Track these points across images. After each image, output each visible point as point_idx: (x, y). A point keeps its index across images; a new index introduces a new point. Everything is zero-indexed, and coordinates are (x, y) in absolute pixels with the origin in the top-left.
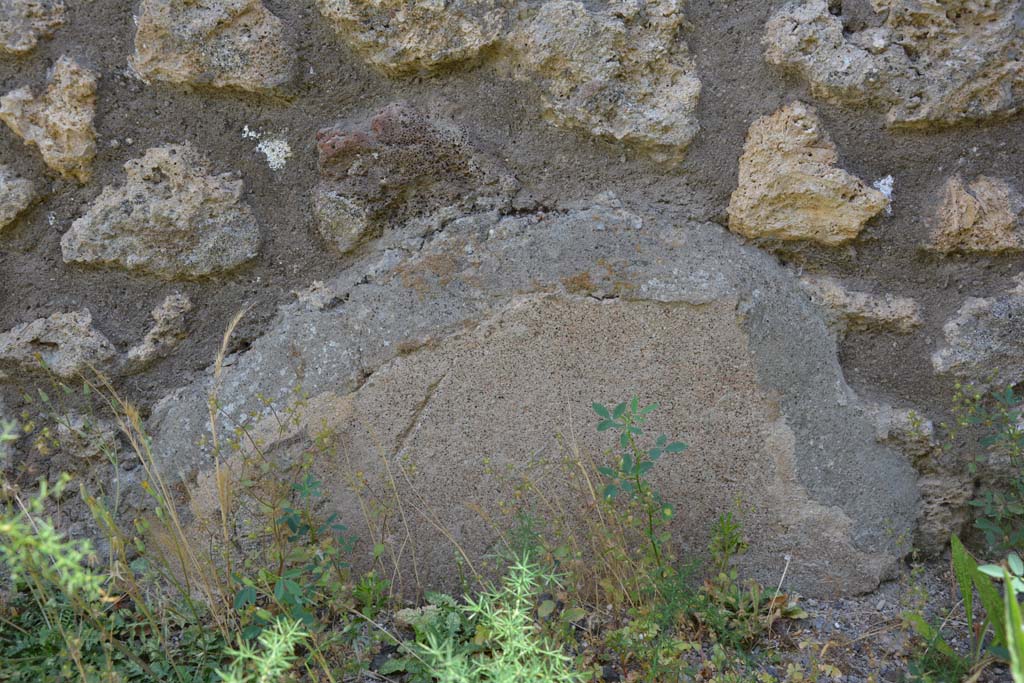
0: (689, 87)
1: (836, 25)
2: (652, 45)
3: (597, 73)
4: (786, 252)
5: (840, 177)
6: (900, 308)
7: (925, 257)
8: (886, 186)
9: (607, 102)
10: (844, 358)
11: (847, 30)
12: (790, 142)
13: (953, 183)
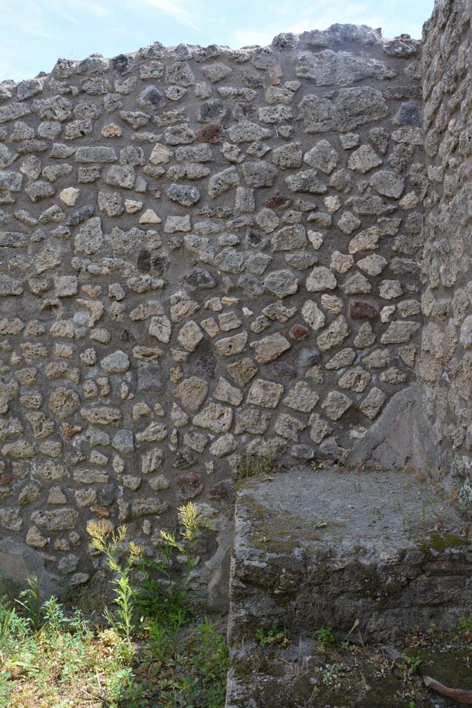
0: (21, 522)
1: (39, 515)
2: (15, 516)
3: (7, 520)
4: (36, 548)
5: (40, 537)
6: (53, 558)
7: (55, 551)
8: (49, 539)
9: (8, 524)
10: (45, 566)
11: (42, 516)
12: (34, 531)
13: (57, 540)
